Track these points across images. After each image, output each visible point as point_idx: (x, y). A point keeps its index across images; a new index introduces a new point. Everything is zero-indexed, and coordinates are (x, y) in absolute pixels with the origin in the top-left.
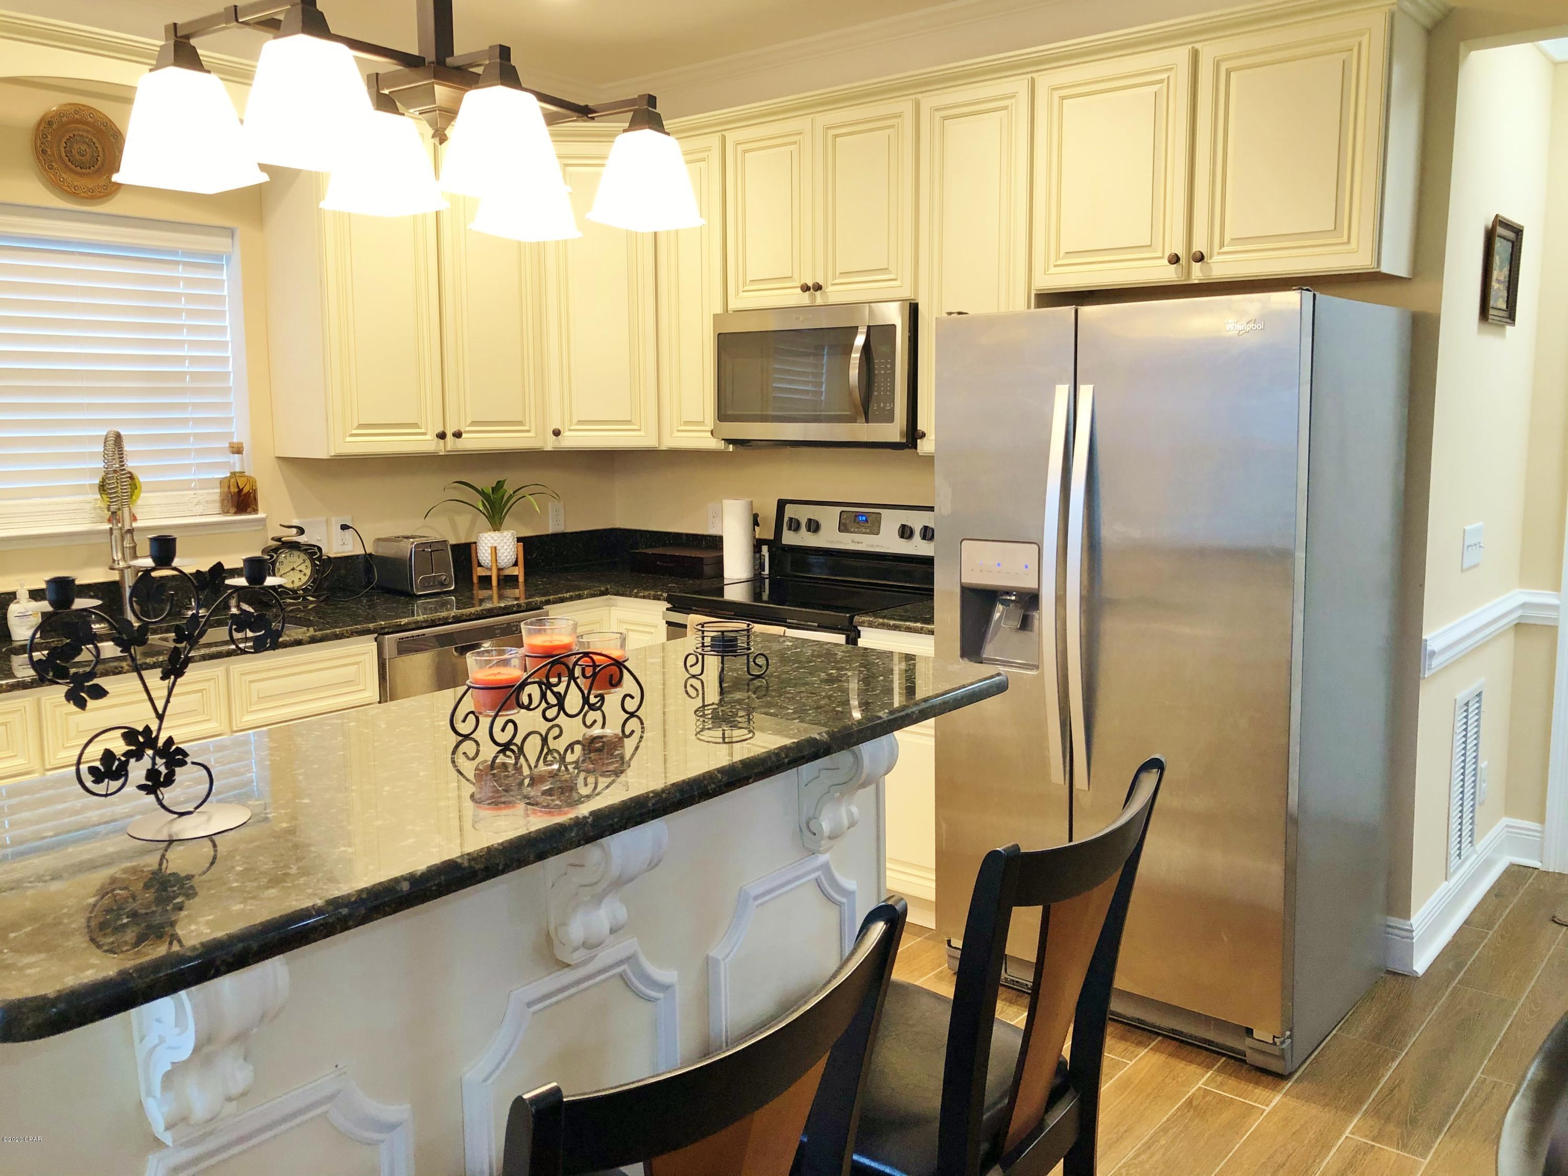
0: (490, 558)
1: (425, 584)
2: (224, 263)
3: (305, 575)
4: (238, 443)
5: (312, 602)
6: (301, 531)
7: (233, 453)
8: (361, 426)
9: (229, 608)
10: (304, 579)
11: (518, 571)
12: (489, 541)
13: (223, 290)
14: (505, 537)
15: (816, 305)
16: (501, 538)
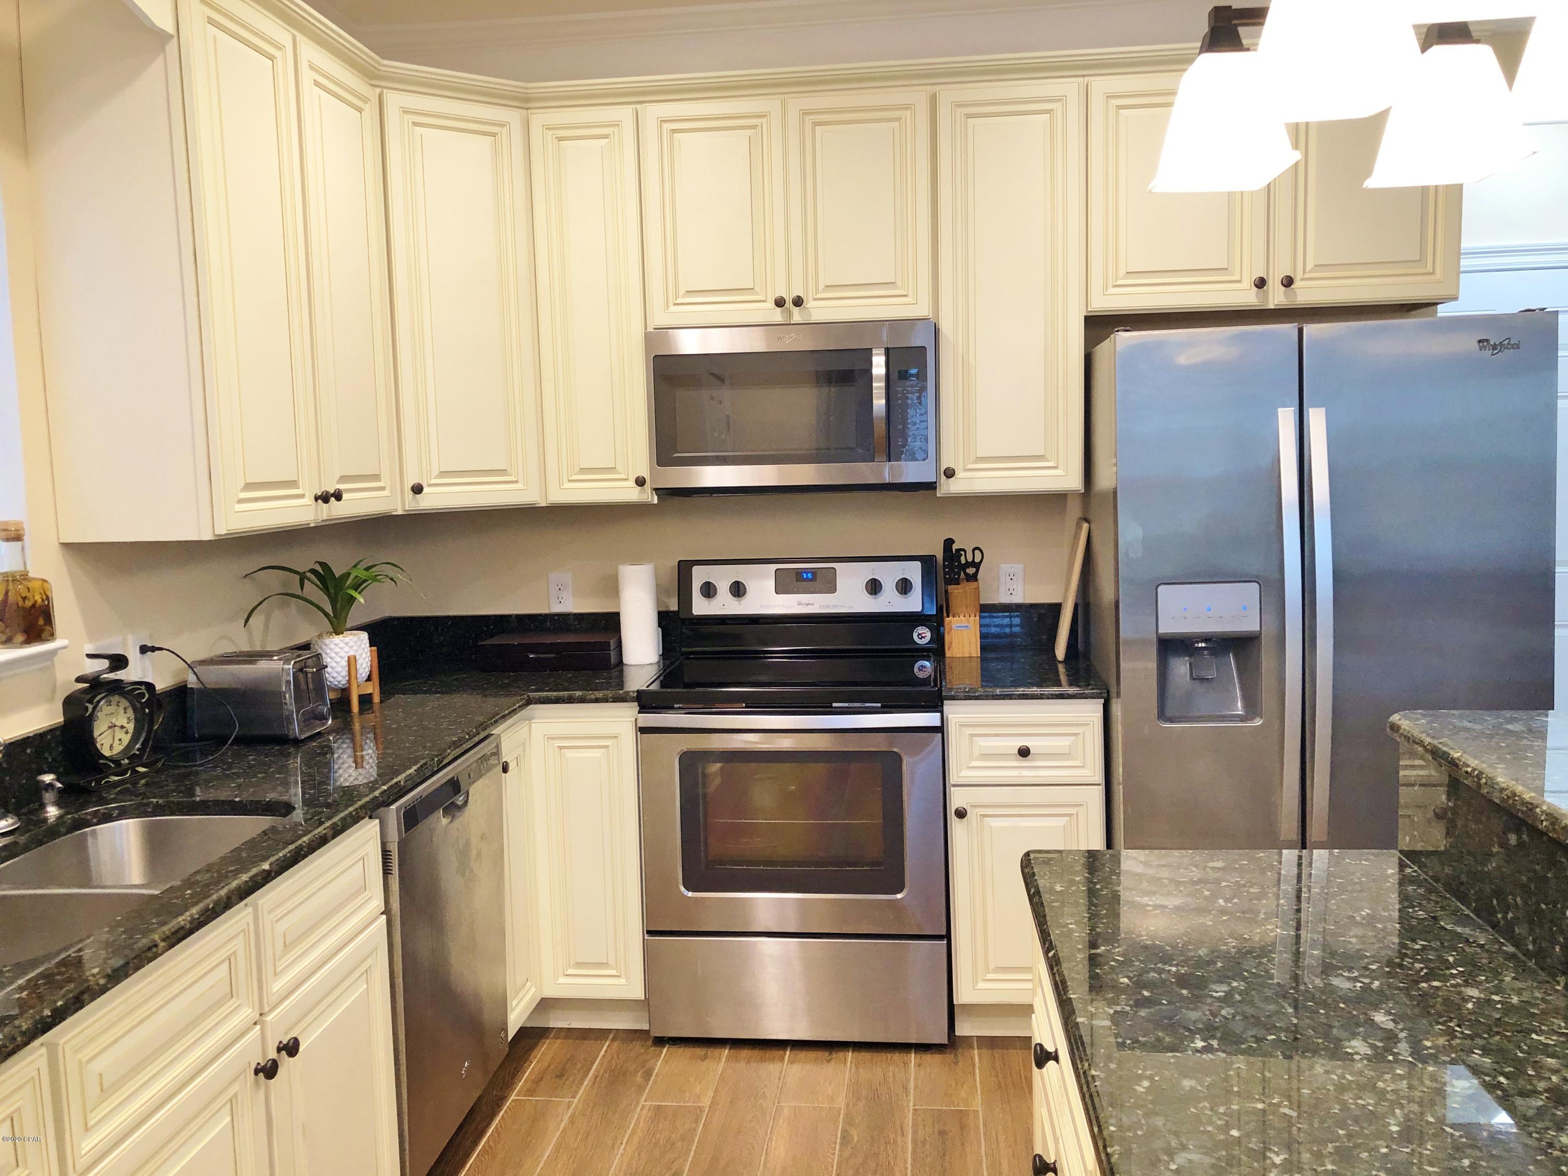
0: (345, 673)
1: (306, 723)
4: (15, 523)
5: (144, 775)
6: (119, 662)
8: (249, 486)
9: (42, 806)
10: (127, 739)
11: (373, 689)
12: (341, 648)
14: (363, 640)
15: (792, 322)
16: (358, 643)
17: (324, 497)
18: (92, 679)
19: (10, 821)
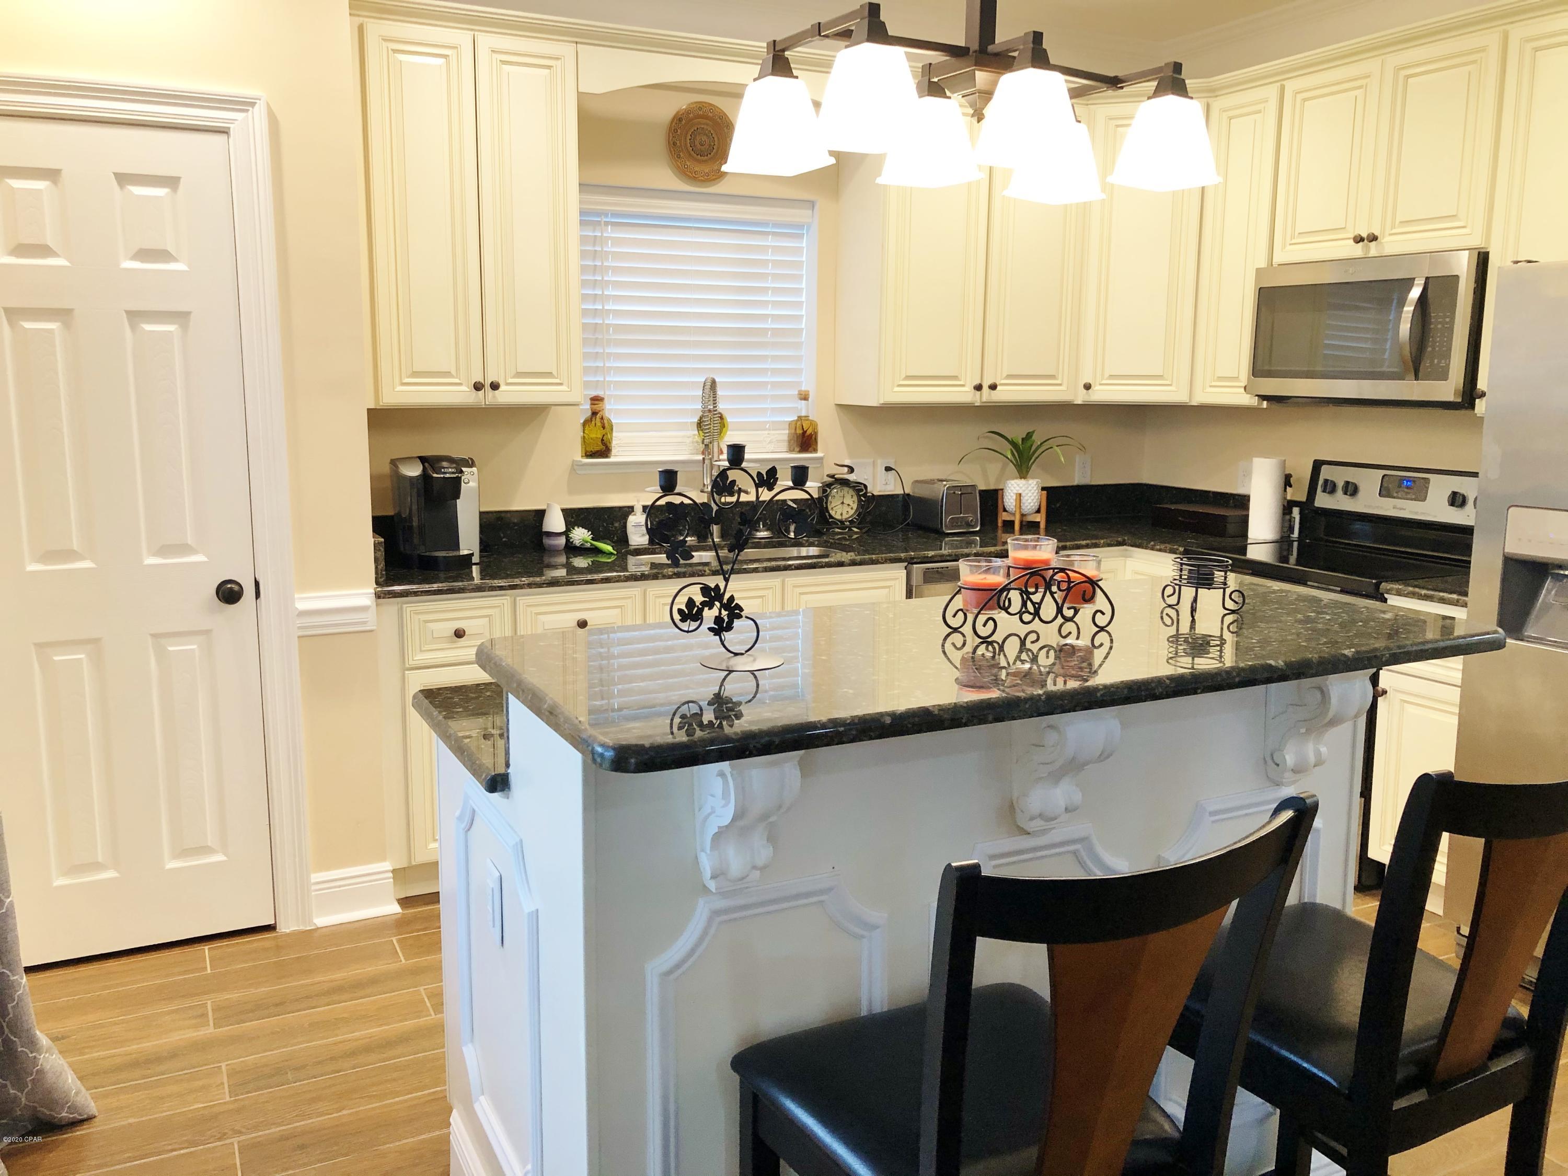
0: (1014, 504)
1: (954, 523)
2: (805, 232)
3: (852, 509)
4: (805, 391)
5: (856, 533)
6: (851, 470)
7: (801, 399)
8: (908, 377)
10: (852, 512)
11: (1040, 518)
12: (1014, 488)
13: (802, 256)
14: (1030, 485)
15: (1370, 256)
16: (1026, 486)
17: (979, 388)
18: (832, 476)
19: (766, 533)
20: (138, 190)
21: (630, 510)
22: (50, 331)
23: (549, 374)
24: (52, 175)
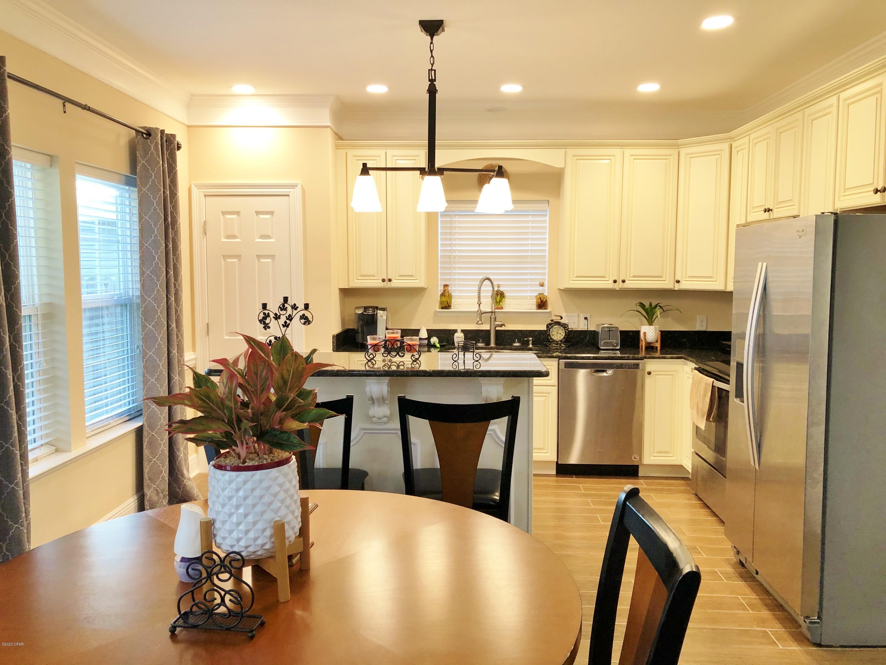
0: (644, 338)
1: (606, 344)
2: (545, 213)
3: (562, 336)
6: (562, 318)
8: (577, 277)
11: (658, 345)
12: (645, 330)
13: (546, 224)
17: (615, 282)
18: (552, 320)
19: (518, 344)
20: (261, 216)
21: (455, 331)
22: (235, 262)
23: (412, 276)
24: (238, 213)
